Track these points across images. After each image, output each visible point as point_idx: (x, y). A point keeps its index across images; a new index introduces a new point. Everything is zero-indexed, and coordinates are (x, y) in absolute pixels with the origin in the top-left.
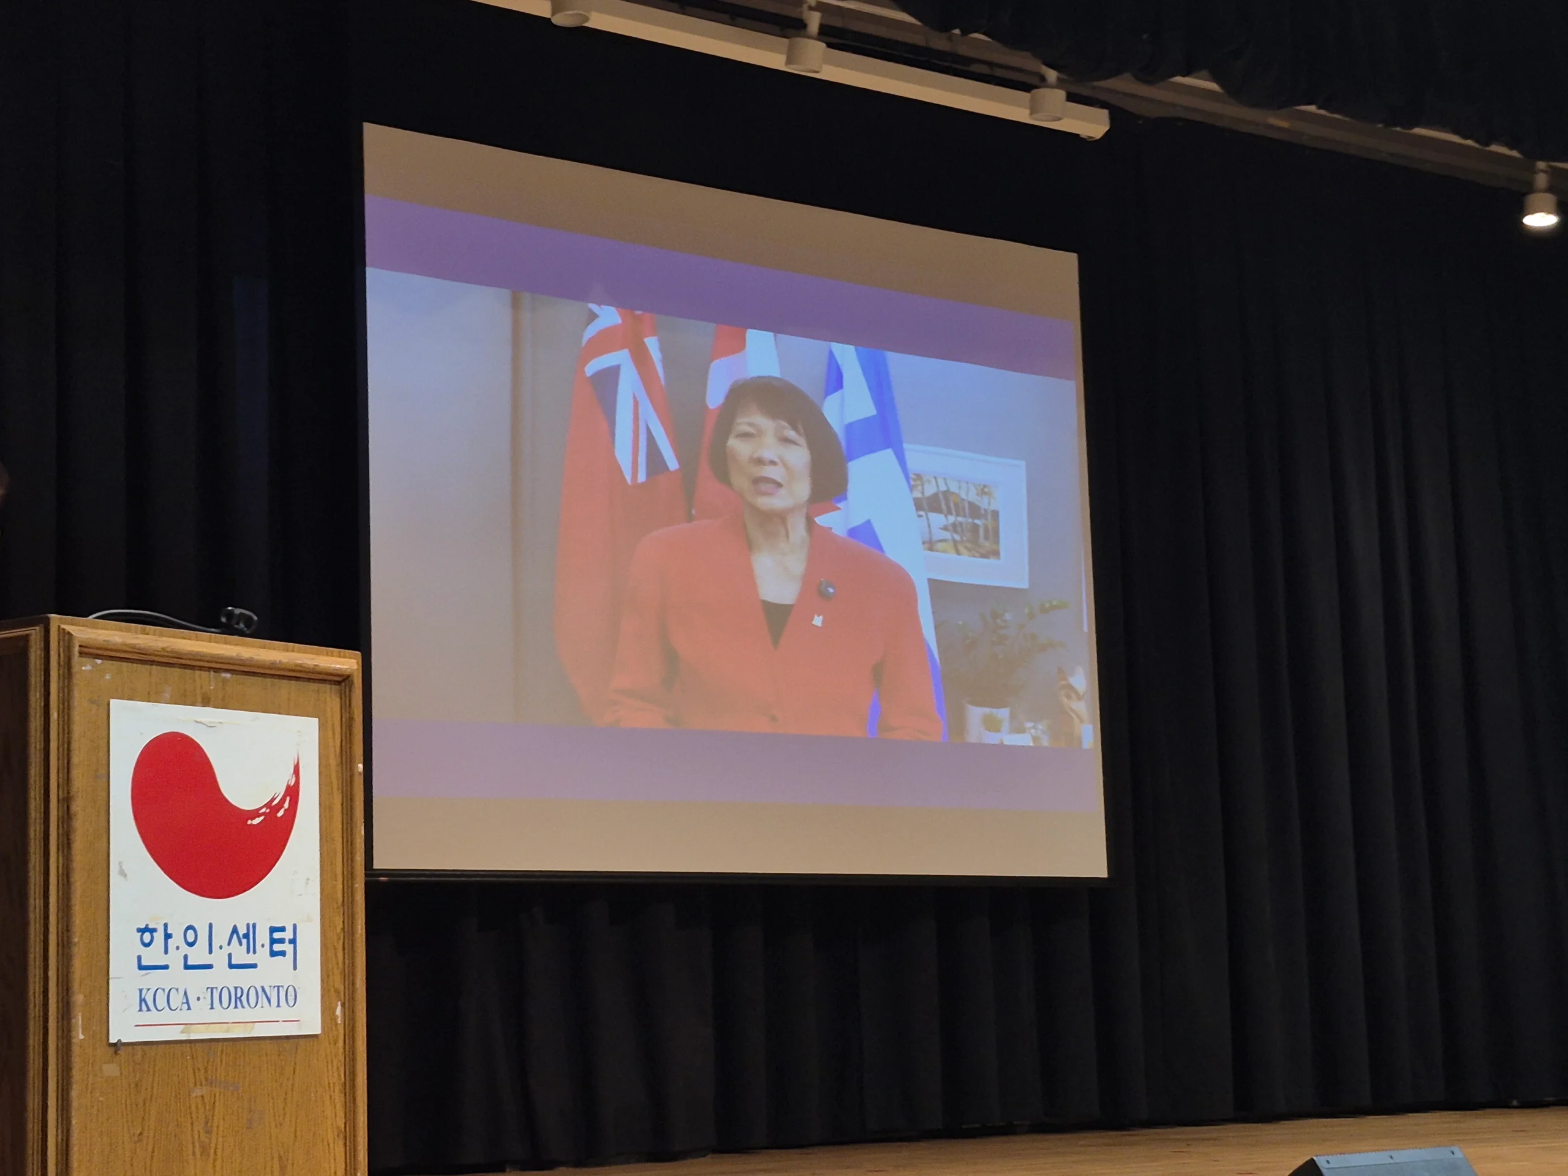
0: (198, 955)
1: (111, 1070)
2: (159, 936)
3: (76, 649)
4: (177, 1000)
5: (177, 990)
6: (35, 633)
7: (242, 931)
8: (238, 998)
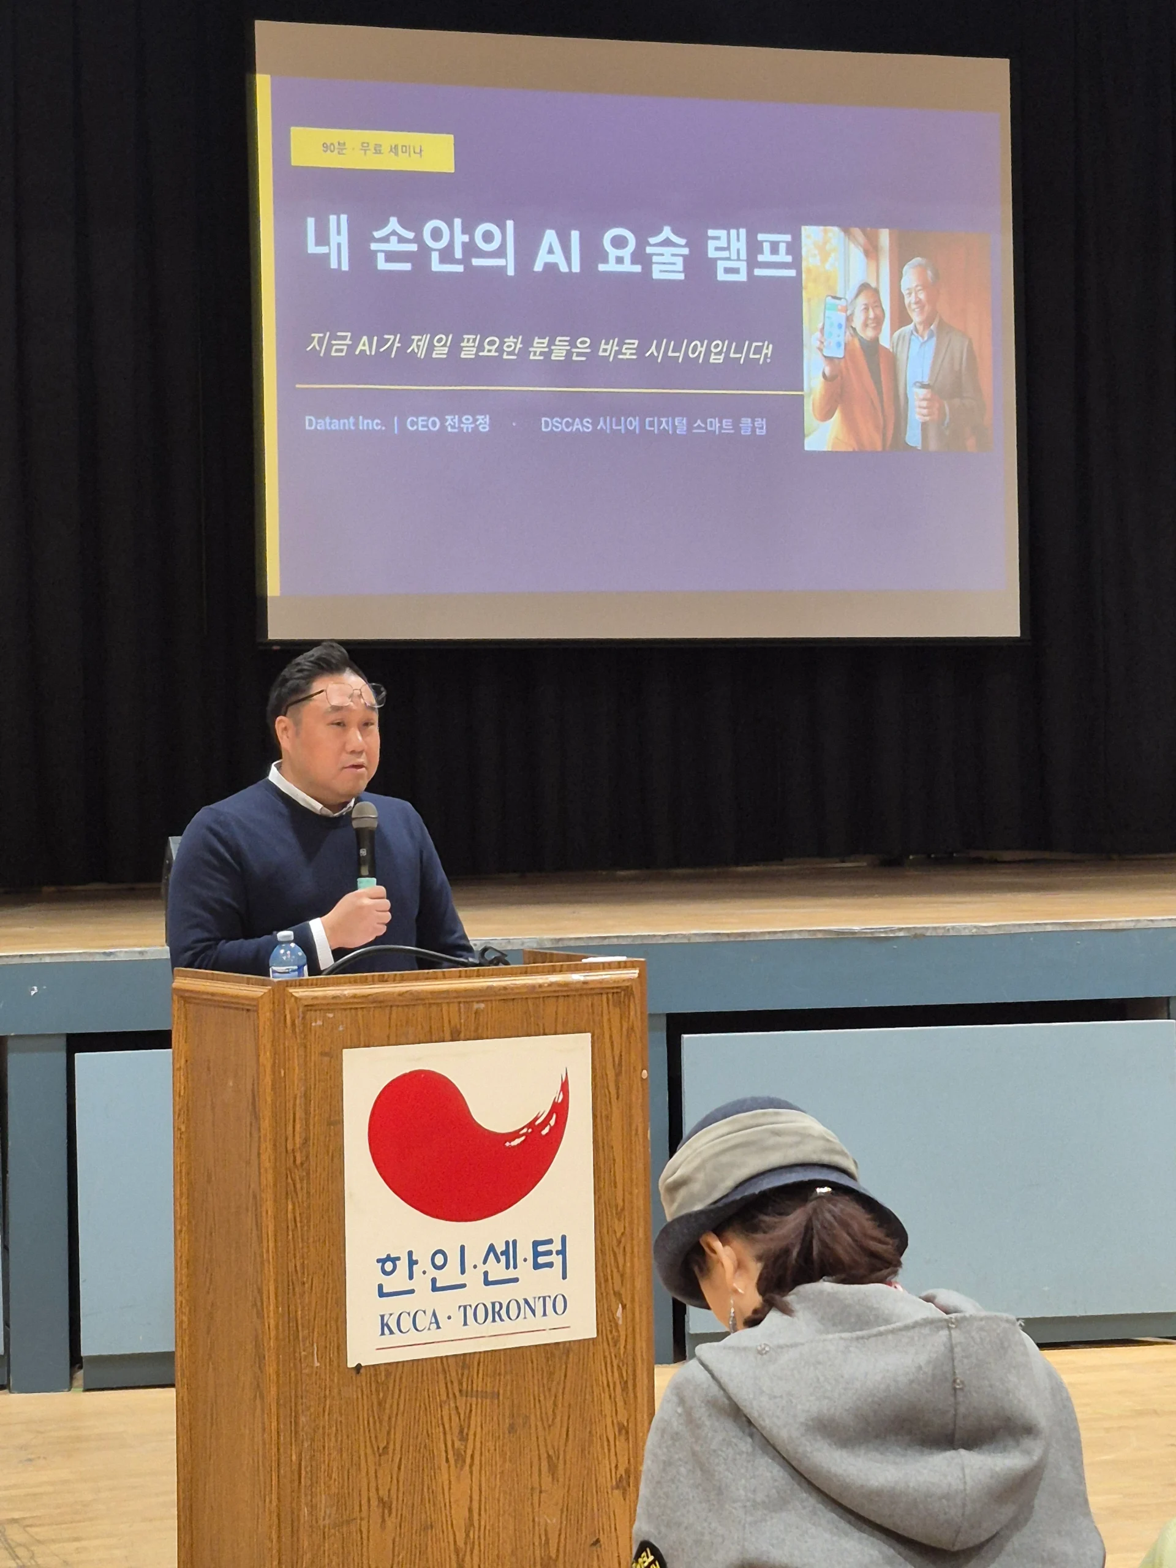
0: (448, 1277)
2: (402, 1265)
4: (423, 1321)
5: (424, 1312)
7: (500, 1248)
8: (495, 1312)
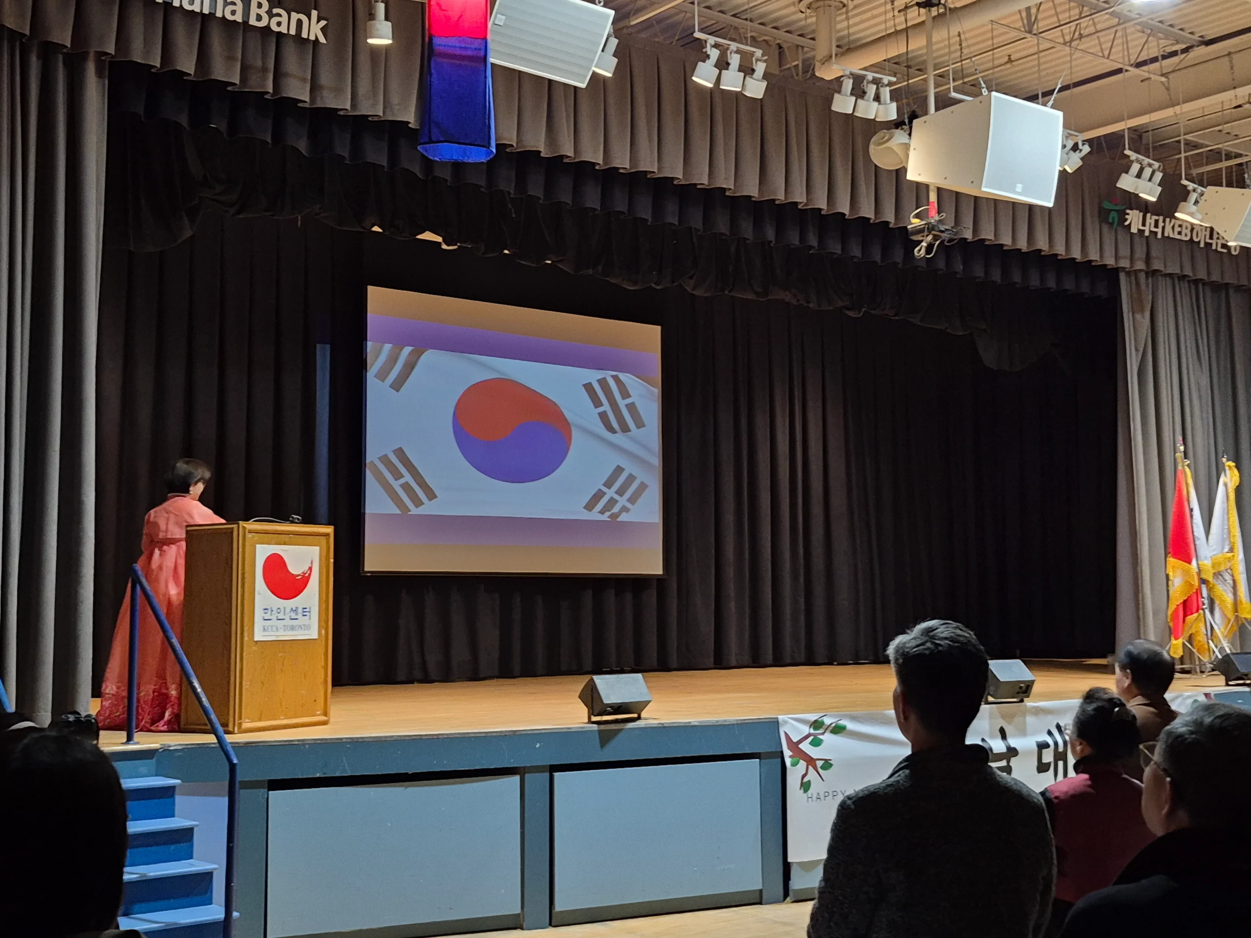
0: (281, 616)
1: (255, 648)
2: (269, 611)
3: (247, 531)
4: (274, 629)
5: (274, 626)
6: (235, 526)
7: (294, 609)
